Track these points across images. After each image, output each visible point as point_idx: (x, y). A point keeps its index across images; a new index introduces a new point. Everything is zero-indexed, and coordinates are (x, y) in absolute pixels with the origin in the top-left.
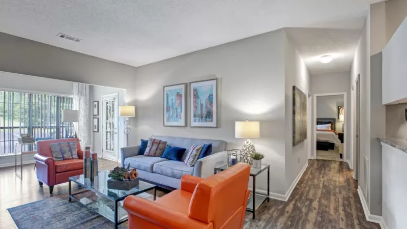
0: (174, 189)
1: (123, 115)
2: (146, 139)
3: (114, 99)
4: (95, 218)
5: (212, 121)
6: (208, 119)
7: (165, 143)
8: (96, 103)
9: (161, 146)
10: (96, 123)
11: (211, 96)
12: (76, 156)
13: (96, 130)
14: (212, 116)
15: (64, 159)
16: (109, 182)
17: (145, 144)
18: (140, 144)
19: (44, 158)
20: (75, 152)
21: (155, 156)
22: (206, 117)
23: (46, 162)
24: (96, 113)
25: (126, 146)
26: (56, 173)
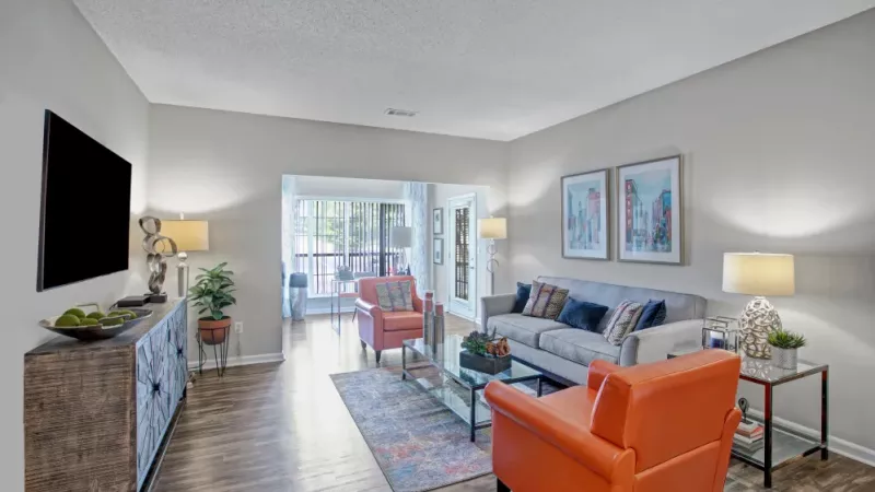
0: (575, 384)
1: (485, 235)
2: (527, 282)
3: (469, 203)
4: (440, 412)
5: (669, 250)
6: (659, 246)
7: (565, 293)
8: (439, 212)
9: (555, 298)
10: (438, 249)
11: (666, 195)
12: (410, 307)
13: (438, 261)
14: (669, 239)
15: (394, 310)
16: (462, 355)
17: (525, 291)
18: (515, 291)
19: (369, 307)
20: (409, 300)
21: (543, 316)
22: (655, 242)
23: (372, 311)
24: (438, 230)
25: (489, 295)
26: (385, 331)
